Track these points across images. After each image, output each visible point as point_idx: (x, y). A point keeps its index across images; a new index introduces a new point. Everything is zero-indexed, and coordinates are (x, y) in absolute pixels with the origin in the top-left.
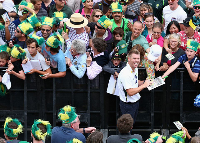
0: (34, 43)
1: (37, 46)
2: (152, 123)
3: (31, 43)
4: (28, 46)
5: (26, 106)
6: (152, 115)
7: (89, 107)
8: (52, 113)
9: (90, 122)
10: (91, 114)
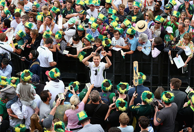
0: (118, 32)
1: (119, 34)
2: (189, 83)
3: (116, 32)
4: (114, 34)
5: (114, 71)
6: (189, 78)
7: (152, 73)
8: (129, 76)
9: (152, 82)
10: (153, 77)
